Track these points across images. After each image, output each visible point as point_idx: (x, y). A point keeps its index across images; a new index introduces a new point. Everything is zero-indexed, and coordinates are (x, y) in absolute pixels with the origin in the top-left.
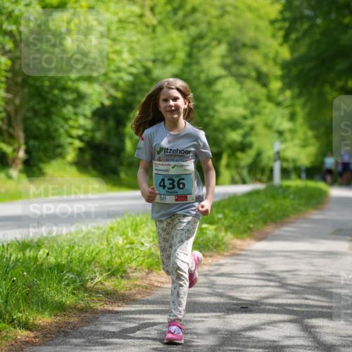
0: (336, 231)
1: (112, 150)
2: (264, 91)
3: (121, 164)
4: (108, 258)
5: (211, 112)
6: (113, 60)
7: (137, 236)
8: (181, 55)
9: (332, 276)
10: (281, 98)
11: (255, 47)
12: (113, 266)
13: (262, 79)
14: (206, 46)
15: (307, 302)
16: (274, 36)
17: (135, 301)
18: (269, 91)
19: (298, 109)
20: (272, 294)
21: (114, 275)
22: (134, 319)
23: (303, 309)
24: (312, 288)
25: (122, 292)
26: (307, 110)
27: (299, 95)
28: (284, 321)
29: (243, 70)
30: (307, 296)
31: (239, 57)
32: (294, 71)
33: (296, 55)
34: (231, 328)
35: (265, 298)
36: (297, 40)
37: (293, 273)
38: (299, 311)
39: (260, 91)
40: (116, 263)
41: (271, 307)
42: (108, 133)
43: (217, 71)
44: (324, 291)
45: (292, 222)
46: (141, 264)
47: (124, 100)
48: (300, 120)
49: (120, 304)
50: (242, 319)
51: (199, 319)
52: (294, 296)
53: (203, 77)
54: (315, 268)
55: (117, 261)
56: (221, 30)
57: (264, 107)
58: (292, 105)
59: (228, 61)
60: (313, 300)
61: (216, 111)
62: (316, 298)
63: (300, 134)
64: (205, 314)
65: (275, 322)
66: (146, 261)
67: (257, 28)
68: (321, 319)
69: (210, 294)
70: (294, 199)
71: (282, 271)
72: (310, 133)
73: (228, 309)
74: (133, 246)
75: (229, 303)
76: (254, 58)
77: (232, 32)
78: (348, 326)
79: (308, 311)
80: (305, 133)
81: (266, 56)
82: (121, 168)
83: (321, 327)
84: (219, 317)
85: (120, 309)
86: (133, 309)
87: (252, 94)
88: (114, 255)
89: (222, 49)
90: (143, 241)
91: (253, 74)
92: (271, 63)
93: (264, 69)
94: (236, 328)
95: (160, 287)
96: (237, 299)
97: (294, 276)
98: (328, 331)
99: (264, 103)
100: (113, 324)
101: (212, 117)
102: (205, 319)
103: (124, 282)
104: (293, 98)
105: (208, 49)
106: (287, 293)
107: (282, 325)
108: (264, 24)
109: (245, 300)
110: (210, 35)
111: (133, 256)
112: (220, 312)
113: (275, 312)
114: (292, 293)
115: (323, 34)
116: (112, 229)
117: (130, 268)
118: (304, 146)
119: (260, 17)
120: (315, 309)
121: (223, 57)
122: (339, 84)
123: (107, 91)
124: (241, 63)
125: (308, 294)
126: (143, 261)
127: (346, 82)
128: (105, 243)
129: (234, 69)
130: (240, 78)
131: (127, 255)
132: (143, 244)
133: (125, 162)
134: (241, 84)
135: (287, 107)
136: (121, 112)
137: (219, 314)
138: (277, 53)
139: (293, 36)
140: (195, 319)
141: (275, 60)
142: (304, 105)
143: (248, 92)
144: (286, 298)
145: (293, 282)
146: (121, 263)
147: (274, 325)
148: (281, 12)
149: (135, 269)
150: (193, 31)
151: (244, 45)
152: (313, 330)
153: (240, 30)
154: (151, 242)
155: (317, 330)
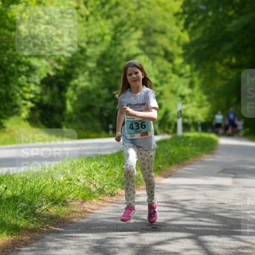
0: (223, 170)
2: (170, 65)
3: (63, 120)
4: (52, 191)
7: (75, 174)
8: (108, 38)
9: (219, 203)
10: (183, 71)
11: (163, 32)
12: (56, 197)
13: (168, 56)
15: (201, 223)
16: (177, 24)
17: (73, 223)
18: (174, 65)
20: (175, 217)
21: (57, 204)
25: (63, 216)
27: (196, 69)
29: (155, 50)
30: (201, 219)
32: (193, 51)
33: (194, 38)
35: (170, 220)
36: (194, 28)
37: (191, 202)
38: (195, 230)
39: (167, 65)
40: (58, 194)
43: (135, 50)
45: (191, 164)
46: (77, 196)
47: (65, 72)
48: (197, 87)
51: (121, 236)
52: (191, 219)
53: (125, 54)
56: (138, 19)
57: (171, 77)
58: (191, 76)
59: (143, 43)
60: (206, 222)
62: (207, 220)
63: (197, 98)
66: (81, 193)
67: (164, 18)
70: (192, 146)
71: (183, 201)
72: (204, 98)
73: (142, 229)
74: (71, 181)
76: (163, 41)
77: (146, 21)
79: (201, 230)
80: (201, 97)
81: (171, 39)
84: (136, 235)
87: (161, 68)
89: (139, 34)
90: (79, 178)
91: (162, 53)
92: (175, 45)
93: (170, 49)
95: (91, 213)
97: (192, 204)
99: (170, 74)
102: (125, 237)
103: (65, 209)
104: (191, 71)
105: (127, 34)
108: (169, 15)
110: (129, 23)
112: (136, 231)
114: (190, 217)
117: (69, 199)
118: (200, 107)
119: (167, 10)
121: (139, 40)
122: (226, 61)
123: (52, 65)
124: (152, 44)
125: (202, 217)
126: (79, 193)
127: (231, 59)
128: (50, 180)
129: (147, 49)
130: (152, 56)
131: (66, 188)
132: (79, 181)
134: (153, 60)
135: (187, 77)
136: (62, 80)
137: (135, 233)
138: (179, 37)
139: (191, 25)
142: (200, 76)
143: (158, 66)
145: (191, 209)
146: (62, 195)
147: (176, 240)
148: (182, 7)
149: (73, 199)
150: (116, 19)
151: (155, 31)
153: (151, 20)
154: (85, 179)
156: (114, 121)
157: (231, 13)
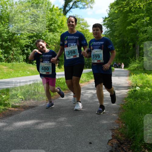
156: (88, 65)
157: (116, 38)
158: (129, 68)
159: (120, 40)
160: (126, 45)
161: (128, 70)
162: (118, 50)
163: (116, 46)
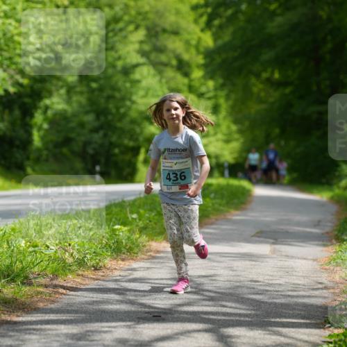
0: (258, 233)
1: (17, 143)
2: (186, 81)
3: (28, 158)
4: (8, 262)
5: (128, 103)
6: (19, 43)
7: (42, 238)
9: (251, 281)
10: (203, 89)
11: (176, 33)
12: (13, 272)
13: (183, 67)
14: (121, 30)
15: (224, 310)
16: (196, 22)
17: (37, 310)
18: (191, 80)
19: (222, 101)
20: (187, 301)
21: (15, 282)
22: (34, 329)
23: (219, 318)
24: (231, 294)
25: (23, 299)
26: (230, 103)
27: (222, 86)
28: (199, 331)
29: (163, 58)
30: (224, 303)
31: (159, 44)
32: (218, 60)
33: (220, 42)
34: (141, 339)
36: (221, 27)
37: (210, 278)
38: (215, 319)
39: (181, 81)
40: (17, 268)
41: (185, 316)
42: (13, 124)
43: (135, 58)
44: (242, 298)
45: (212, 224)
46: (45, 269)
47: (32, 87)
48: (223, 113)
49: (19, 314)
50: (153, 329)
51: (107, 329)
52: (210, 303)
53: (120, 64)
54: (234, 273)
55: (19, 265)
56: (139, 13)
58: (215, 97)
59: (147, 47)
60: (231, 307)
61: (133, 102)
62: (233, 305)
63: (224, 128)
64: (114, 324)
65: (188, 332)
66: (51, 265)
67: (178, 12)
68: (238, 328)
69: (121, 302)
70: (215, 198)
71: (199, 277)
72: (234, 128)
73: (138, 318)
74: (36, 249)
75: (141, 312)
76: (175, 45)
77: (151, 16)
78: (266, 336)
79: (224, 320)
80: (228, 127)
81: (187, 43)
82: (27, 163)
83: (238, 337)
84: (129, 327)
85: (20, 319)
86: (34, 319)
87: (173, 85)
88: (14, 259)
89: (141, 34)
90: (48, 244)
91: (174, 62)
92: (193, 51)
93: (186, 57)
94: (147, 339)
95: (64, 294)
96: (150, 307)
97: (212, 282)
98: (245, 341)
100: (11, 336)
101: (129, 108)
102: (113, 329)
103: (26, 289)
104: (216, 89)
105: (124, 33)
106: (204, 300)
107: (196, 335)
108: (185, 9)
109: (158, 308)
110: (126, 18)
111: (36, 259)
112: (129, 321)
113: (189, 321)
114: (209, 300)
115: (248, 21)
116: (13, 230)
117: (33, 273)
118: (227, 141)
120: (232, 318)
121: (141, 42)
122: (265, 75)
123: (12, 77)
124: (161, 50)
125: (226, 301)
126: (47, 266)
127: (273, 73)
128: (5, 245)
129: (153, 56)
130: (159, 67)
131: (29, 259)
132: (48, 247)
133: (32, 156)
134: (160, 73)
135: (209, 99)
136: (27, 100)
137: (129, 323)
138: (199, 40)
139: (216, 22)
140: (103, 329)
141: (197, 47)
142: (227, 97)
143: (167, 82)
144: (202, 306)
145: (210, 288)
146: (23, 268)
147: (188, 334)
149: (39, 275)
151: (164, 31)
152: (229, 340)
153: (159, 14)
154: (57, 245)
155: (233, 340)
156: (103, 160)
157: (273, 7)
158: (337, 191)
159: (293, 16)
160: (329, 46)
161: (332, 198)
162: (277, 75)
163: (267, 55)
